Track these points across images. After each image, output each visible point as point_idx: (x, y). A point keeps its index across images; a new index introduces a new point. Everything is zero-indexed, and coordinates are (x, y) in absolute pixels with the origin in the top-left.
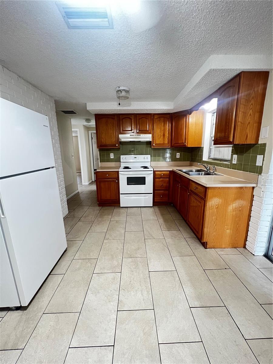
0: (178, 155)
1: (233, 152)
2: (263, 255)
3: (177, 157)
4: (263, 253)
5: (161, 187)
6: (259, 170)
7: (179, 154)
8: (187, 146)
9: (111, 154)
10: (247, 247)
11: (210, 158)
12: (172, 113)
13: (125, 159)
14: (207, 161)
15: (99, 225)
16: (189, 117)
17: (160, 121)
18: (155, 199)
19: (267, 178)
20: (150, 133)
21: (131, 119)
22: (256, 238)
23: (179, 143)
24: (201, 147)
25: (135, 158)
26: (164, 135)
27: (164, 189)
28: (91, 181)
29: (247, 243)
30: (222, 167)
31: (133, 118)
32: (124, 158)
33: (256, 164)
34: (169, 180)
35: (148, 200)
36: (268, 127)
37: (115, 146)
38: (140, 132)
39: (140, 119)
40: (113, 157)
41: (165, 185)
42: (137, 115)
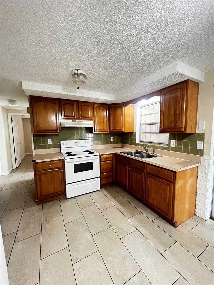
0: (112, 139)
1: (170, 138)
2: (209, 218)
3: (112, 140)
4: (209, 216)
5: (106, 169)
6: (201, 153)
7: (113, 137)
8: (124, 132)
9: (48, 140)
10: (196, 214)
11: (141, 141)
12: (108, 104)
13: (66, 144)
14: (139, 143)
15: (51, 237)
16: (124, 108)
17: (100, 109)
18: (102, 181)
19: (210, 159)
20: (91, 120)
21: (73, 105)
22: (206, 206)
23: (117, 129)
24: (133, 133)
25: (76, 143)
26: (103, 122)
27: (108, 171)
28: (12, 169)
29: (196, 210)
30: (160, 149)
31: (75, 104)
32: (64, 144)
33: (197, 148)
34: (113, 162)
35: (96, 184)
36: (204, 121)
37: (56, 131)
38: (82, 118)
39: (81, 106)
40: (51, 143)
41: (109, 167)
42: (79, 103)
